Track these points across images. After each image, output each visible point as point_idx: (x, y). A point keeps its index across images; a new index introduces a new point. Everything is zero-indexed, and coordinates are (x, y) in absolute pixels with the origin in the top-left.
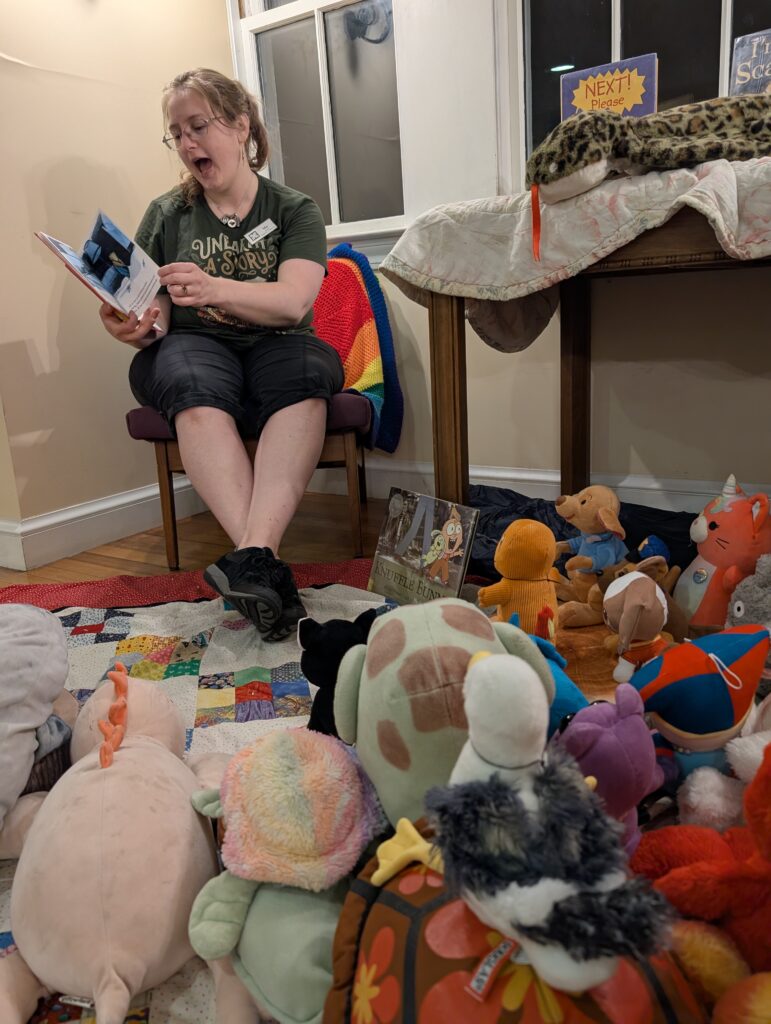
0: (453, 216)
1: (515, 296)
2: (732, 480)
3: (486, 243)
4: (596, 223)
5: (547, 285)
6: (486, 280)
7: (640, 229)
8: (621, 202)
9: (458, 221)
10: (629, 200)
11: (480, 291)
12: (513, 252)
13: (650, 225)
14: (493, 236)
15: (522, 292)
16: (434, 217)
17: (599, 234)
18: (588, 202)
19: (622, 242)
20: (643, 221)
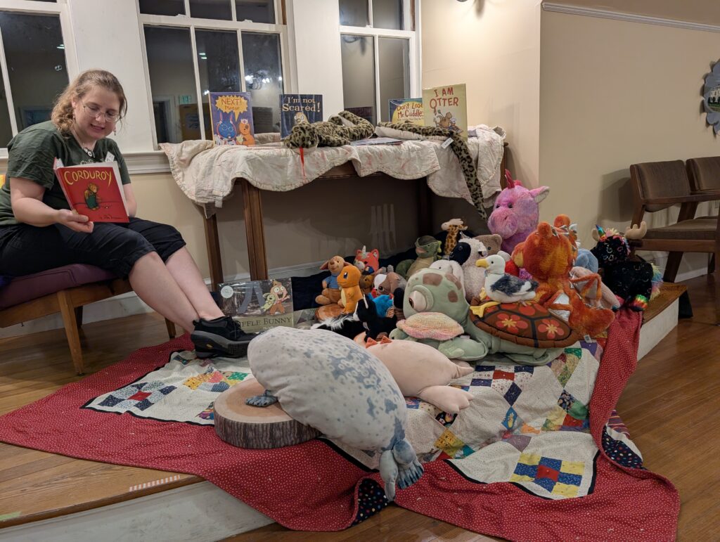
0: (260, 157)
1: (289, 189)
2: (365, 247)
3: (275, 168)
4: (318, 163)
5: (302, 185)
6: (275, 183)
7: (332, 165)
8: (326, 156)
9: (263, 159)
10: (327, 156)
11: (273, 187)
12: (289, 172)
13: (336, 165)
14: (278, 166)
15: (293, 188)
16: (252, 156)
17: (319, 167)
18: (314, 155)
19: (327, 170)
20: (333, 163)
